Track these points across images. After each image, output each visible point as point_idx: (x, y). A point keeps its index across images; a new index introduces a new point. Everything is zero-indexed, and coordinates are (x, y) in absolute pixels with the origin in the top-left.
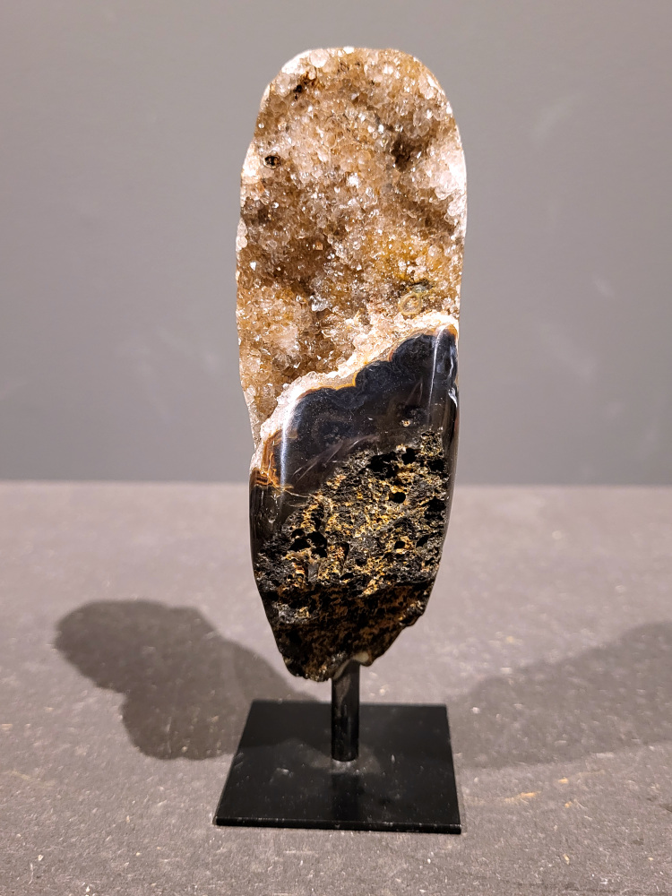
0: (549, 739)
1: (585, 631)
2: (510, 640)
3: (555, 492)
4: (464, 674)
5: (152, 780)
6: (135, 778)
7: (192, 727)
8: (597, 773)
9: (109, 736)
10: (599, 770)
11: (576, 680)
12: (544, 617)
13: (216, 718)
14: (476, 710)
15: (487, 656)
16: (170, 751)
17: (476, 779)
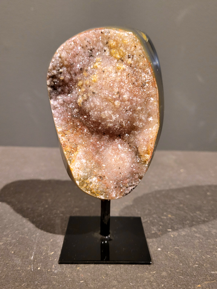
0: (191, 264)
1: (198, 212)
2: (170, 216)
3: (179, 153)
4: (153, 232)
5: (25, 285)
6: (17, 284)
7: (42, 258)
8: (213, 282)
9: (7, 262)
10: (213, 280)
11: (198, 235)
12: (182, 205)
13: (53, 253)
14: (159, 249)
15: (161, 223)
16: (33, 270)
17: (163, 285)
